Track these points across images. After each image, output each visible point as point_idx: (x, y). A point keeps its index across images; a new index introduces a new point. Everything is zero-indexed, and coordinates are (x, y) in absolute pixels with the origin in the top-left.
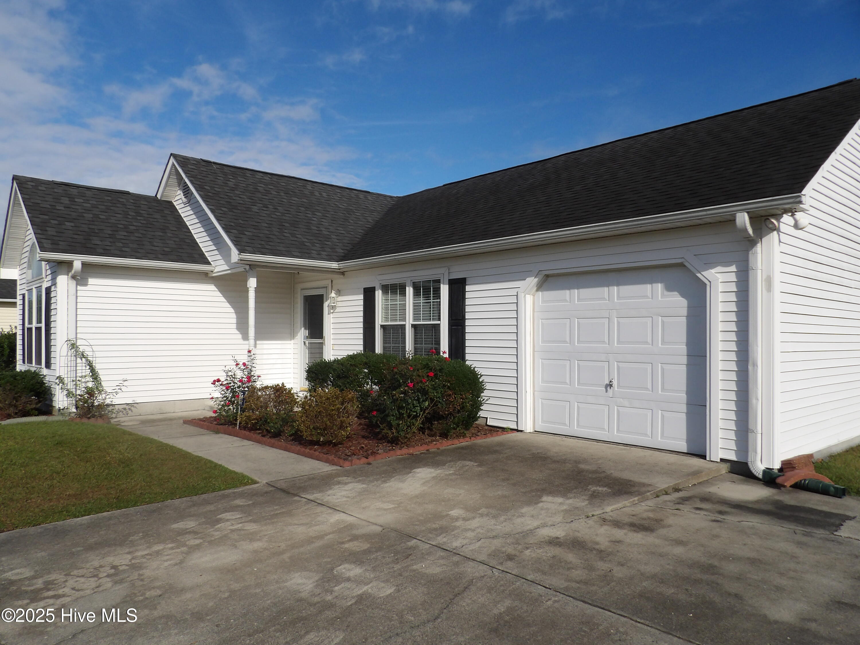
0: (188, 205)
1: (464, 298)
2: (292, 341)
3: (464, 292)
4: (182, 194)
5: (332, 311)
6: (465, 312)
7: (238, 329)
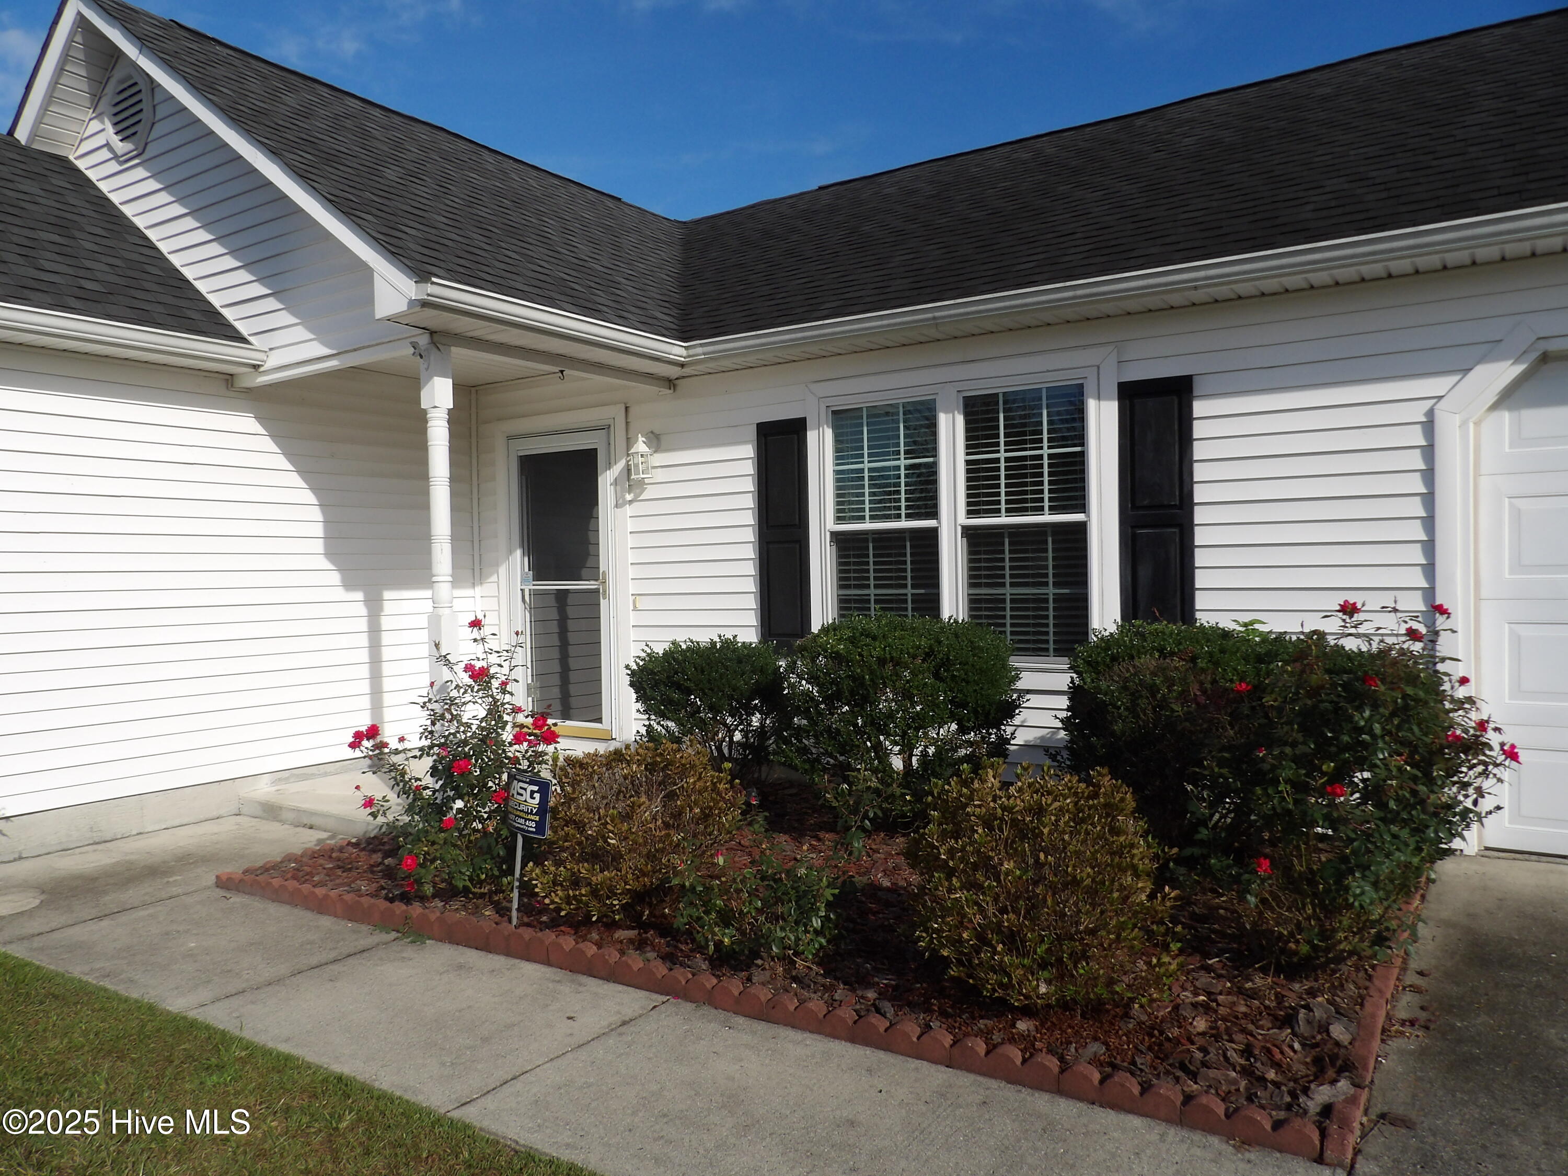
0: (136, 161)
1: (1185, 439)
2: (478, 589)
3: (1185, 421)
4: (110, 130)
5: (629, 497)
6: (1192, 483)
7: (329, 554)
